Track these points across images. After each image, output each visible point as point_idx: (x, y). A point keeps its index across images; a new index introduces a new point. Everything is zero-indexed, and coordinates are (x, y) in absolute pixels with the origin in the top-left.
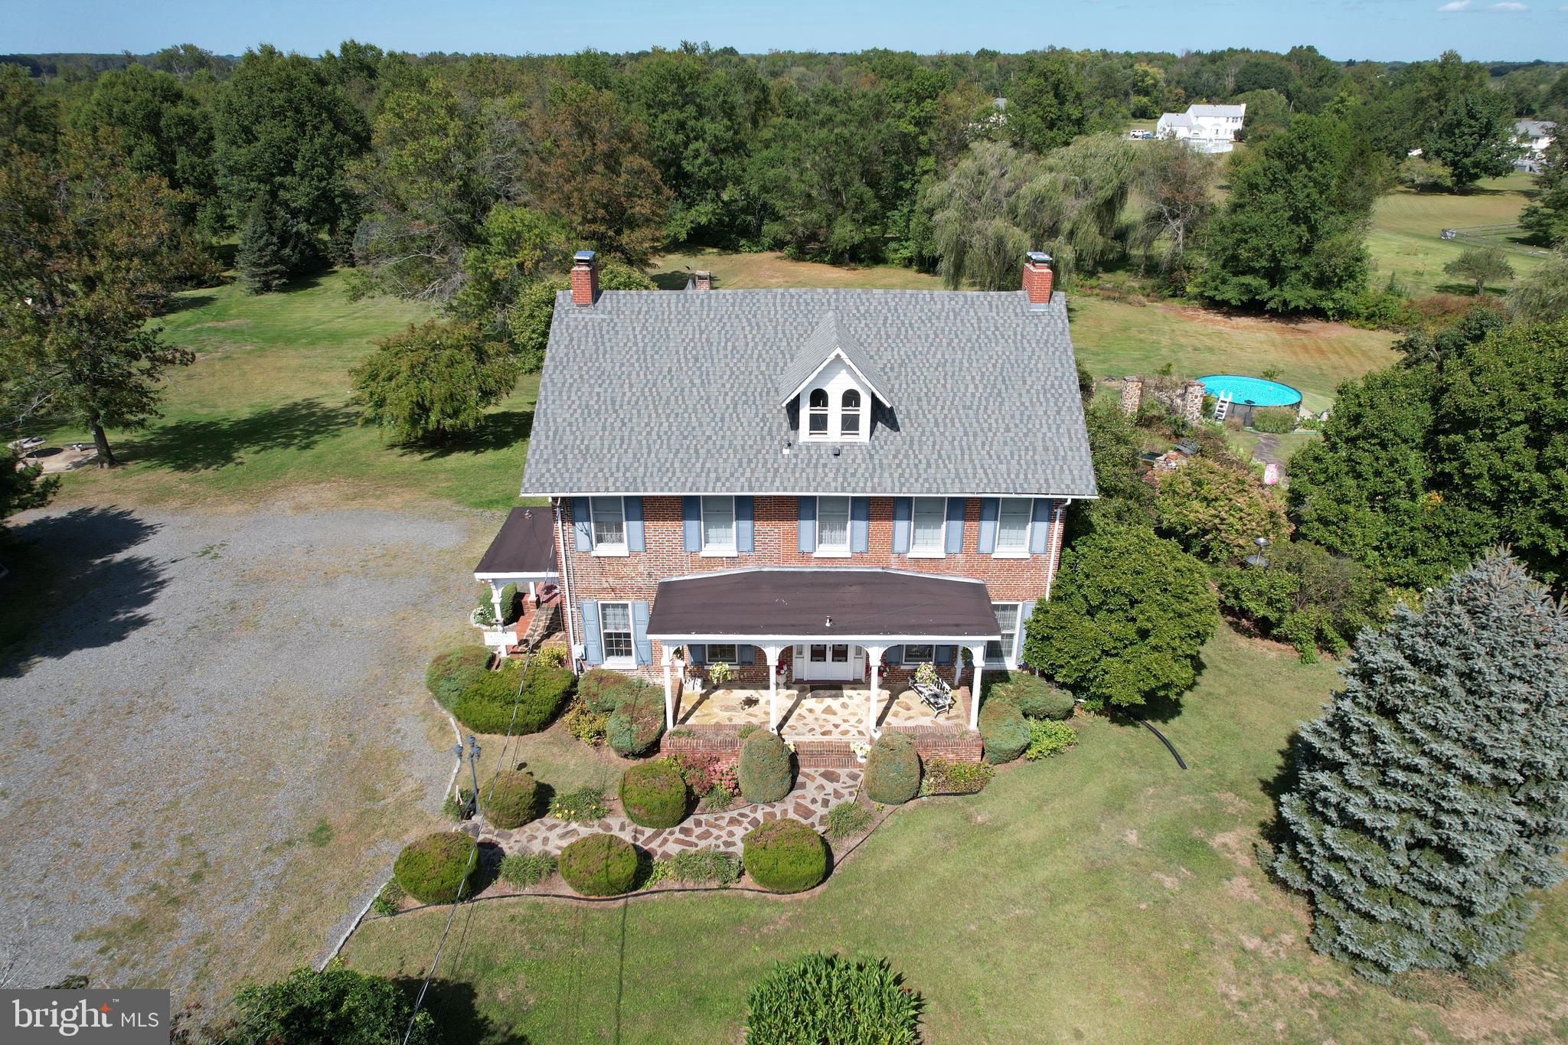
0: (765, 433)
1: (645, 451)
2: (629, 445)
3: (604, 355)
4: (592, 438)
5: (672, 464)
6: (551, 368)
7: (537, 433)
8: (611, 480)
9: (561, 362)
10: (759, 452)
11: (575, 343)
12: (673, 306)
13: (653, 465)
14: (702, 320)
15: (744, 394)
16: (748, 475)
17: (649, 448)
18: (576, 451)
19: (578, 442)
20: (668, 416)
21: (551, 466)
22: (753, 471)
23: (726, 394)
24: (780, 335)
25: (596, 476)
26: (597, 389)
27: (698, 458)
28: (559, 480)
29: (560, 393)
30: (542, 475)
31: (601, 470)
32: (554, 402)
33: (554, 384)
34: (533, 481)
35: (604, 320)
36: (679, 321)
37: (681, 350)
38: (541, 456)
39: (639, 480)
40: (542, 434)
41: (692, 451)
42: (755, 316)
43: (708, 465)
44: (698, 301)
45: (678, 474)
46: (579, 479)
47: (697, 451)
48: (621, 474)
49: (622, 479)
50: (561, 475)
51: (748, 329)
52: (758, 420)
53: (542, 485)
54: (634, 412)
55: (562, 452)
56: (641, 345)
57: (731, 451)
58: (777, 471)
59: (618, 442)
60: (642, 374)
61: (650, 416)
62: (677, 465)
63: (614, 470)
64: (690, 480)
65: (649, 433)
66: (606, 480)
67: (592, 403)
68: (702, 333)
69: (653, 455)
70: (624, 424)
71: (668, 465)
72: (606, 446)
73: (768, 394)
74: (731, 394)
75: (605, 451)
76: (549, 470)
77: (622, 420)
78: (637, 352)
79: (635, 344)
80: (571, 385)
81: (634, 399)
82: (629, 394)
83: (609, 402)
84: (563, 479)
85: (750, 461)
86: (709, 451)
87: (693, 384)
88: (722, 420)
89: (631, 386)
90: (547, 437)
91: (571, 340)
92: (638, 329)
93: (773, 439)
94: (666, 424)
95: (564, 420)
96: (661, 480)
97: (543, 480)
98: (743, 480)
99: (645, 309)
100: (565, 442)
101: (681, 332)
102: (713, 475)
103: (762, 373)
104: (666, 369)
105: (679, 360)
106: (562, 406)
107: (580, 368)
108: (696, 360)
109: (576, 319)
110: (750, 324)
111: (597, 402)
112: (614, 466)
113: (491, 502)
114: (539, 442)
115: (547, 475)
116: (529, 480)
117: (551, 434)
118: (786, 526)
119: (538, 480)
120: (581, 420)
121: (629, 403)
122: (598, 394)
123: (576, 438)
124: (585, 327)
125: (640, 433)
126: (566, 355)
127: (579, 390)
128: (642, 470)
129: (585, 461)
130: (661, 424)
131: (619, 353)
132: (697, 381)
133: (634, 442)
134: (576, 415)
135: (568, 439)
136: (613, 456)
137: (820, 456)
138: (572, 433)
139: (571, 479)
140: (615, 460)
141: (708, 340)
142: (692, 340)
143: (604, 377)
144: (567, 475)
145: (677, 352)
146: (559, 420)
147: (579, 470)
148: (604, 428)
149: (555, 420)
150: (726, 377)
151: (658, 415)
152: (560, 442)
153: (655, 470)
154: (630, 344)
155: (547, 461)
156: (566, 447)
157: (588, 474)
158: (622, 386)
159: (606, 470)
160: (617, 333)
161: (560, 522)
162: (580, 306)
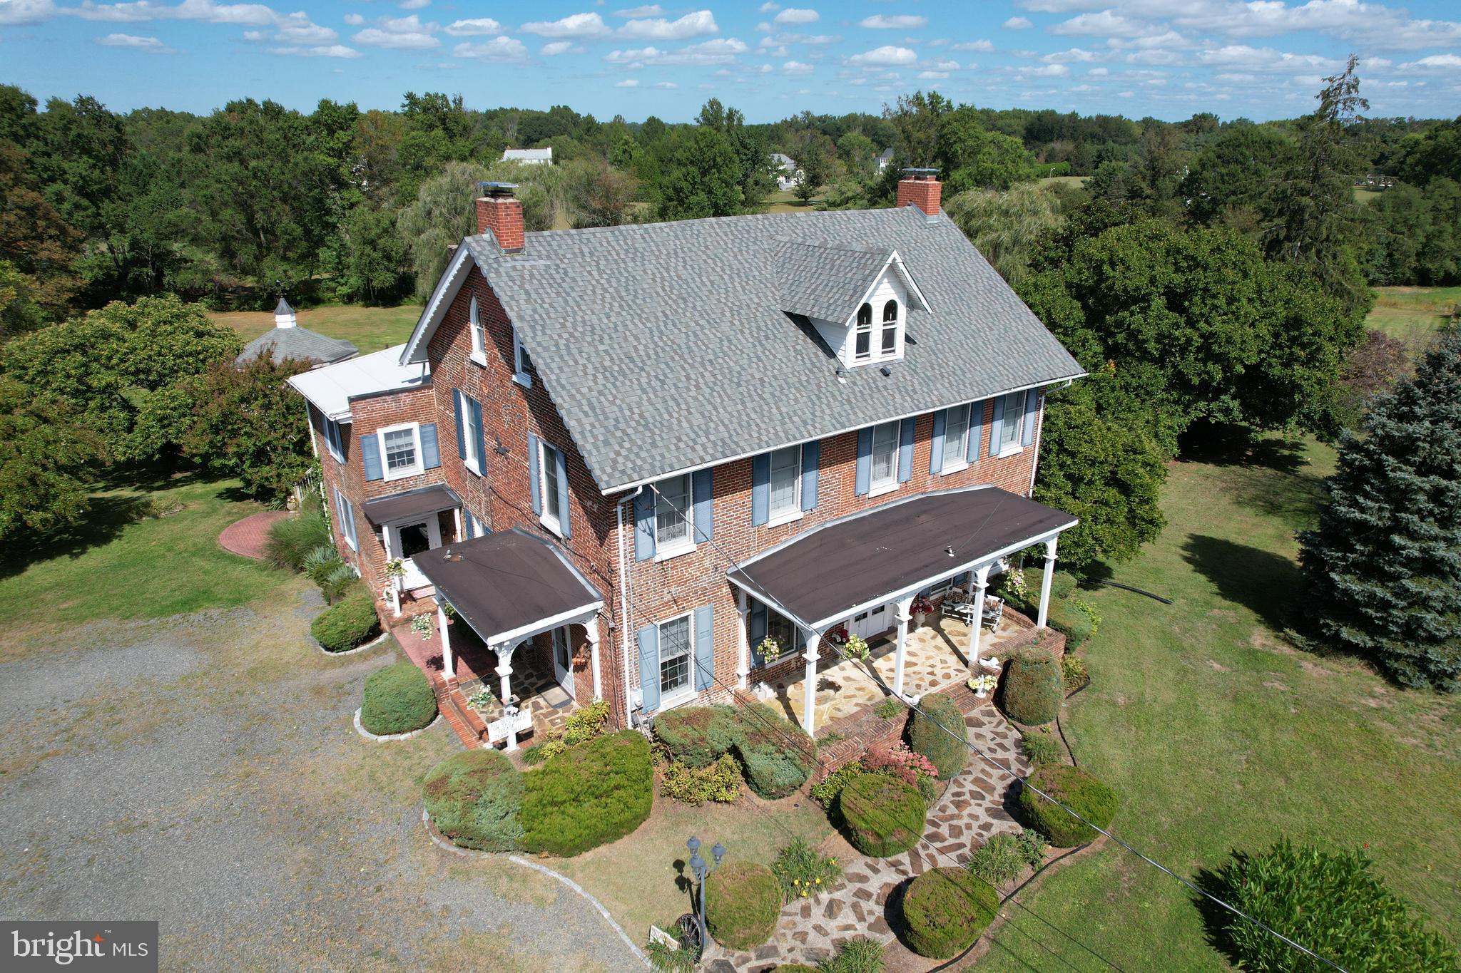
0: (809, 366)
1: (709, 407)
2: (687, 404)
3: (579, 306)
4: (639, 404)
5: (748, 415)
6: (527, 329)
7: (568, 411)
8: (698, 448)
9: (536, 321)
10: (819, 387)
11: (534, 296)
12: (614, 243)
13: (732, 423)
14: (657, 258)
15: (758, 328)
16: (827, 411)
17: (710, 403)
18: (633, 424)
19: (627, 413)
20: (704, 366)
21: (617, 448)
22: (830, 407)
23: (742, 332)
24: (747, 265)
25: (678, 448)
26: (601, 348)
27: (768, 404)
28: (639, 462)
29: (561, 357)
30: (615, 461)
31: (679, 439)
32: (561, 369)
33: (546, 349)
34: (609, 470)
35: (548, 267)
36: (634, 260)
37: (660, 290)
38: (595, 437)
39: (728, 441)
40: (575, 410)
41: (757, 398)
42: (707, 247)
43: (784, 410)
44: (638, 237)
45: (763, 426)
46: (662, 455)
47: (761, 397)
48: (704, 440)
49: (709, 445)
50: (637, 455)
51: (710, 261)
52: (792, 353)
53: (623, 472)
54: (663, 366)
55: (617, 428)
56: (611, 290)
57: (793, 390)
58: (849, 401)
59: (671, 403)
60: (637, 321)
61: (683, 369)
62: (753, 416)
63: (693, 436)
64: (779, 428)
65: (697, 387)
66: (693, 449)
67: (607, 363)
68: (668, 270)
69: (721, 411)
70: (663, 382)
71: (745, 418)
72: (663, 411)
73: (780, 324)
74: (746, 331)
75: (666, 417)
76: (618, 453)
77: (657, 377)
78: (613, 298)
79: (606, 290)
80: (567, 346)
81: (651, 352)
82: (641, 348)
83: (627, 361)
84: (644, 460)
85: (819, 398)
86: (773, 395)
87: (703, 328)
88: (759, 358)
89: (636, 338)
90: (586, 414)
91: (528, 293)
92: (595, 273)
93: (821, 371)
94: (707, 374)
95: (590, 389)
96: (751, 436)
97: (621, 467)
98: (827, 418)
99: (586, 250)
100: (612, 416)
101: (645, 271)
102: (796, 419)
103: (759, 305)
104: (660, 314)
105: (667, 303)
106: (575, 373)
107: (563, 326)
108: (685, 300)
109: (514, 268)
110: (709, 257)
111: (612, 360)
112: (689, 431)
113: (185, 603)
114: (579, 421)
115: (620, 460)
116: (604, 471)
117: (586, 408)
118: (846, 468)
119: (614, 468)
120: (609, 386)
121: (648, 356)
122: (606, 352)
123: (621, 410)
124: (532, 275)
125: (689, 390)
126: (535, 311)
127: (580, 352)
128: (721, 428)
129: (653, 433)
130: (703, 376)
131: (594, 302)
132: (702, 322)
133: (690, 400)
134: (601, 380)
135: (613, 411)
136: (679, 422)
137: (875, 381)
138: (613, 403)
139: (652, 457)
140: (685, 424)
141: (679, 276)
142: (663, 278)
143: (598, 332)
144: (643, 454)
145: (657, 293)
146: (585, 390)
147: (654, 445)
148: (644, 391)
149: (578, 390)
150: (728, 314)
151: (692, 366)
152: (607, 418)
153: (736, 426)
154: (599, 291)
155: (606, 443)
156: (616, 420)
157: (667, 447)
158: (626, 340)
159: (684, 438)
160: (574, 280)
161: (621, 526)
162: (509, 252)
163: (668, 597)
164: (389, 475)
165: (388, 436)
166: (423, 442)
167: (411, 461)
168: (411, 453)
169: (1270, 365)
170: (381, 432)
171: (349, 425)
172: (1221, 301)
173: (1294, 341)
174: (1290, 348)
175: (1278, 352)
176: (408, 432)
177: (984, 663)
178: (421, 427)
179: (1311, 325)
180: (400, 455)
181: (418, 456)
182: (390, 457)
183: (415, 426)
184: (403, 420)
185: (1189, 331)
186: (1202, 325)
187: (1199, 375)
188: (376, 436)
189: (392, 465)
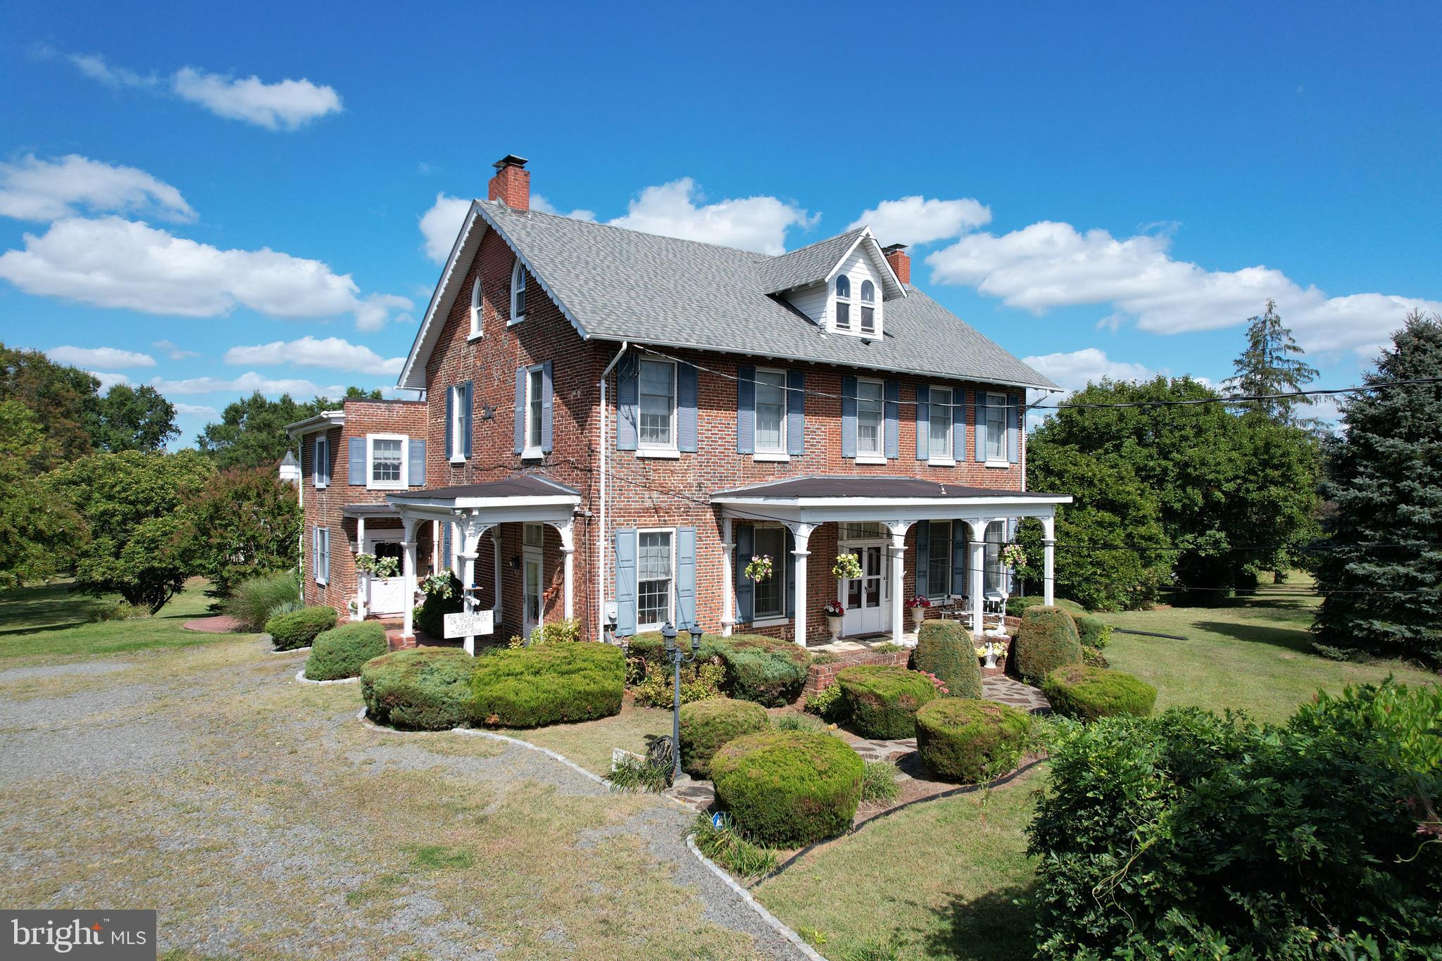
0: (791, 323)
2: (674, 313)
3: (575, 250)
4: (628, 303)
6: (525, 246)
7: (559, 290)
8: (685, 335)
10: (802, 334)
11: (534, 235)
12: (610, 233)
13: (716, 330)
15: (743, 297)
16: (810, 347)
17: (696, 317)
18: (621, 310)
19: (615, 304)
20: (690, 301)
21: (604, 316)
22: (813, 346)
23: (728, 295)
24: (733, 269)
26: (594, 272)
30: (601, 322)
31: (665, 326)
32: (554, 270)
33: (542, 259)
34: (594, 324)
35: (549, 228)
38: (583, 307)
40: (565, 291)
41: (741, 326)
43: (768, 337)
44: (633, 235)
48: (689, 332)
50: (623, 324)
52: (776, 315)
54: (651, 292)
55: (604, 308)
56: (606, 251)
58: (831, 348)
59: (659, 309)
60: (628, 269)
61: (671, 298)
64: (763, 344)
65: (684, 308)
67: (599, 279)
69: (707, 323)
70: (651, 299)
72: (650, 311)
73: (763, 300)
74: (732, 296)
76: (604, 319)
77: (645, 296)
78: (607, 254)
79: (600, 250)
81: (641, 284)
82: (631, 280)
83: (617, 282)
85: (802, 339)
86: (757, 328)
88: (743, 310)
89: (627, 275)
90: (576, 295)
93: (803, 328)
94: (694, 305)
95: (581, 285)
96: (736, 341)
97: (606, 326)
98: (810, 350)
99: (584, 230)
100: (600, 301)
102: (780, 344)
104: (650, 271)
105: (657, 268)
106: (567, 275)
108: (674, 270)
111: (603, 279)
112: (674, 325)
114: (568, 296)
115: (607, 322)
116: (589, 324)
118: (831, 423)
119: (599, 324)
120: (599, 288)
121: (638, 285)
122: (598, 274)
123: (610, 301)
124: (533, 228)
125: (676, 308)
129: (640, 318)
130: (689, 305)
131: (590, 252)
132: (690, 283)
133: (677, 312)
136: (665, 319)
137: (856, 344)
138: (602, 297)
139: (638, 328)
140: (671, 321)
142: (654, 257)
143: (592, 265)
145: (649, 262)
146: (575, 285)
147: (640, 323)
148: (633, 299)
149: (569, 283)
150: (714, 285)
151: (680, 299)
152: (595, 301)
154: (594, 249)
155: (594, 312)
156: (605, 305)
158: (617, 274)
161: (603, 402)
162: (515, 212)
163: (648, 504)
164: (371, 484)
165: (377, 443)
166: (411, 457)
167: (396, 477)
168: (397, 467)
169: (1248, 490)
170: (371, 437)
171: (340, 428)
172: (1189, 432)
173: (1265, 464)
174: (1263, 471)
175: (1252, 477)
176: (397, 444)
177: (990, 633)
178: (411, 441)
179: (1278, 446)
180: (386, 466)
181: (404, 471)
182: (376, 467)
183: (405, 438)
184: (394, 431)
185: (1163, 463)
186: (1175, 455)
187: (1180, 501)
188: (365, 440)
189: (377, 476)
